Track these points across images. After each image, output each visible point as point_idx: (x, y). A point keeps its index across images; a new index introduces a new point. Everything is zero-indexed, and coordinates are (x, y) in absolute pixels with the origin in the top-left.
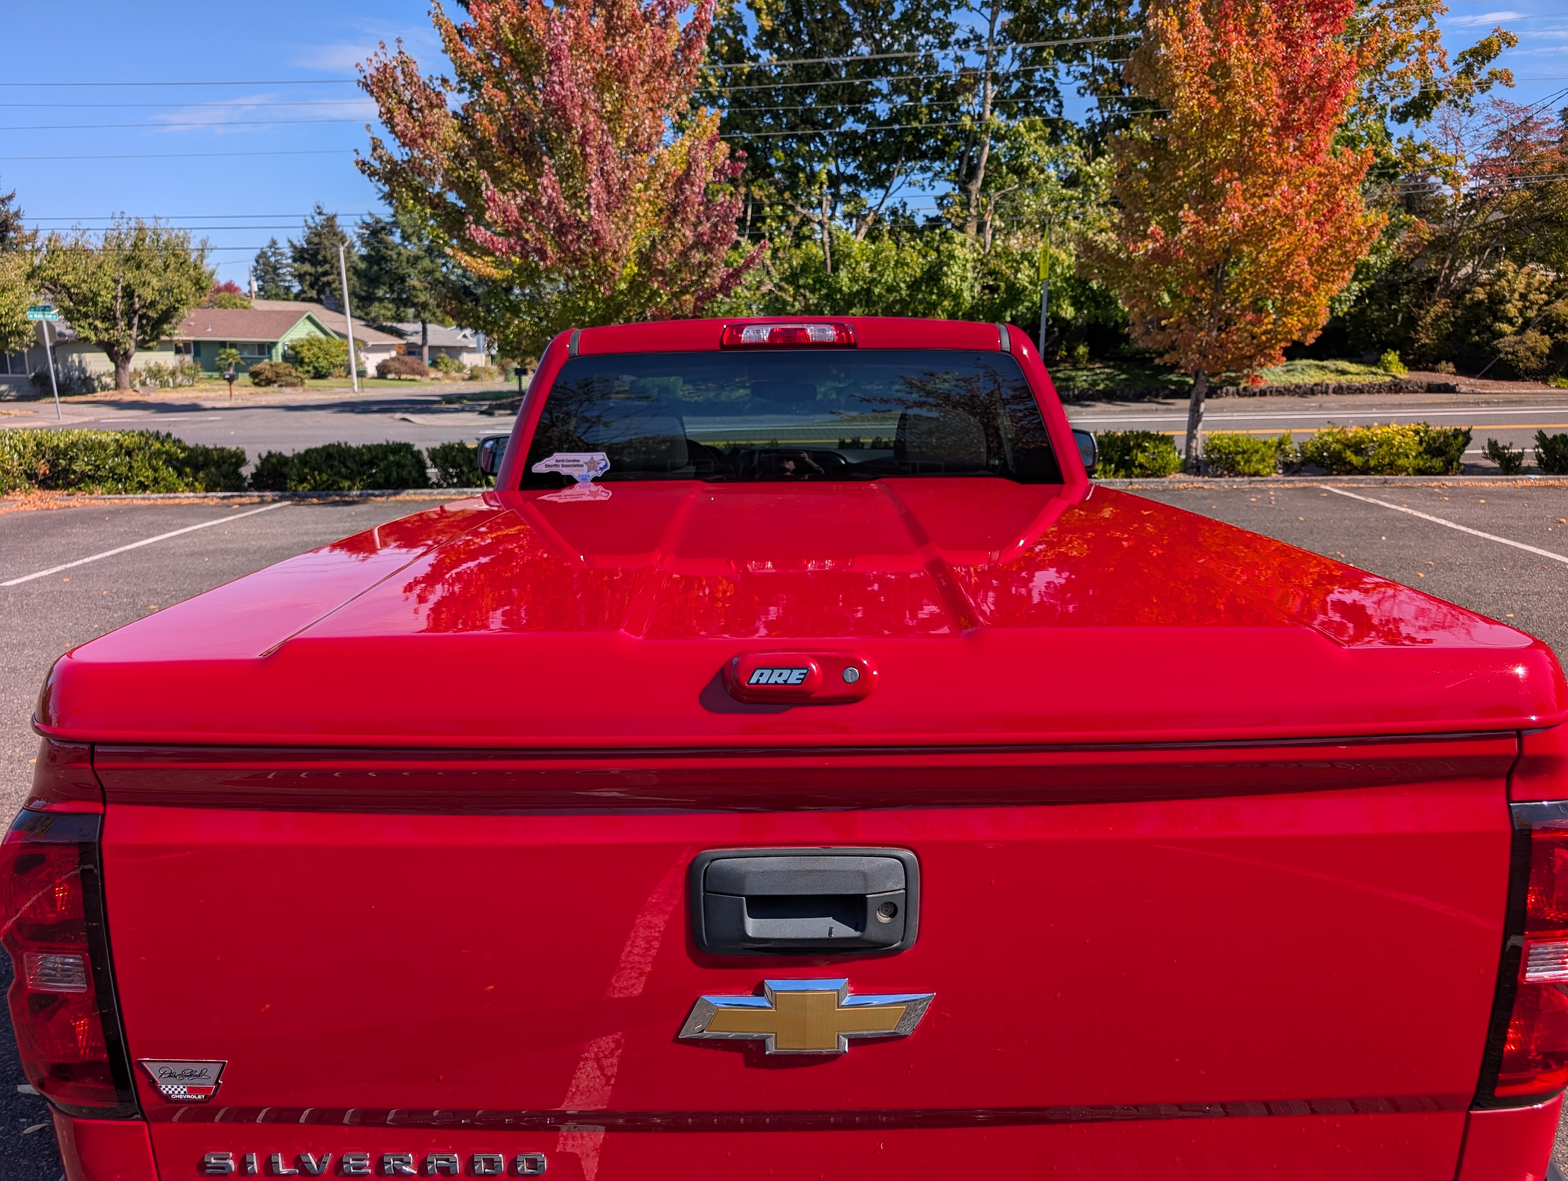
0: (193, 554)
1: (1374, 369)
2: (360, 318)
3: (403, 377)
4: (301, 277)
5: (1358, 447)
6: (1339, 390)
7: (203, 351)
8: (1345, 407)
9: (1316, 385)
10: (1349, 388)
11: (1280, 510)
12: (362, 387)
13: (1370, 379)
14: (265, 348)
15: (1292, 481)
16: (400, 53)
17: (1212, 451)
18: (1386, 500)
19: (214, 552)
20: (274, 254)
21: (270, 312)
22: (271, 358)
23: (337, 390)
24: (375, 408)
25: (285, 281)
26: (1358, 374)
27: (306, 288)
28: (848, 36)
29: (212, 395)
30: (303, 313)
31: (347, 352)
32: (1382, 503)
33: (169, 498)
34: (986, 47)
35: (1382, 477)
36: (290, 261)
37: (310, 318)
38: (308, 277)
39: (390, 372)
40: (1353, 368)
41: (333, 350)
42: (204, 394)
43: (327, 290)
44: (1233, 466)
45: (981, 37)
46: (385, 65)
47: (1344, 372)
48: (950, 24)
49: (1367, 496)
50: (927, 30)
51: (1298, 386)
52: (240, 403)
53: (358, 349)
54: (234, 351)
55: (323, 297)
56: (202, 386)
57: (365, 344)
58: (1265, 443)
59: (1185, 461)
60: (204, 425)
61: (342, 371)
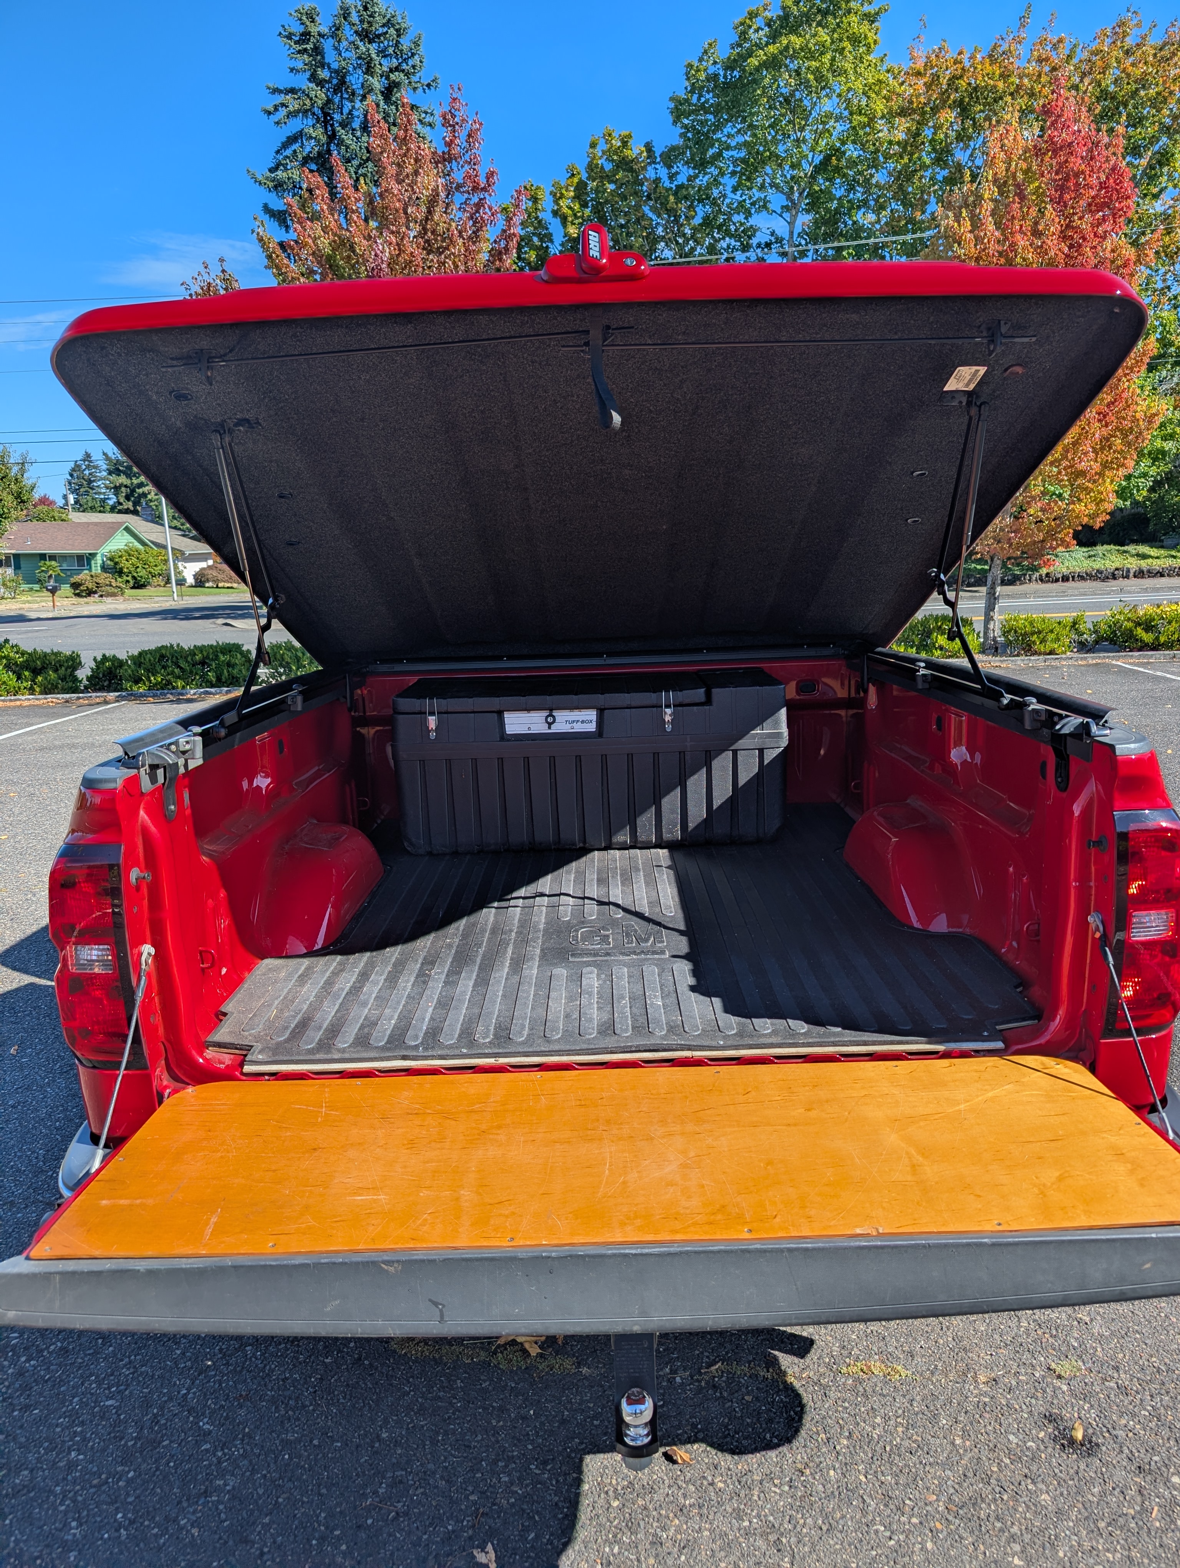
0: (42, 749)
1: (1173, 553)
2: (175, 528)
3: (220, 585)
4: (117, 489)
5: (1148, 625)
6: (1140, 574)
7: (23, 563)
8: (1146, 590)
9: (1117, 569)
10: (1149, 571)
11: (1071, 685)
12: (181, 595)
13: (1170, 562)
14: (84, 560)
15: (1085, 658)
16: (223, 271)
17: (1009, 632)
18: (1173, 673)
19: (61, 747)
20: (88, 467)
21: (88, 524)
22: (90, 570)
23: (157, 599)
24: (197, 614)
25: (100, 493)
26: (1157, 558)
27: (122, 500)
28: (653, 240)
29: (36, 606)
30: (121, 524)
31: (166, 561)
32: (1168, 676)
33: (11, 700)
34: (787, 248)
35: (1171, 652)
36: (105, 474)
37: (127, 529)
38: (123, 489)
39: (208, 581)
40: (1154, 552)
41: (151, 559)
42: (27, 605)
43: (143, 501)
44: (1029, 646)
45: (782, 239)
46: (209, 283)
47: (1144, 557)
48: (751, 226)
49: (1156, 670)
50: (728, 233)
51: (1099, 571)
52: (63, 613)
53: (176, 559)
54: (53, 563)
55: (139, 508)
56: (24, 598)
57: (182, 553)
58: (1059, 623)
59: (983, 644)
60: (30, 635)
61: (160, 581)
